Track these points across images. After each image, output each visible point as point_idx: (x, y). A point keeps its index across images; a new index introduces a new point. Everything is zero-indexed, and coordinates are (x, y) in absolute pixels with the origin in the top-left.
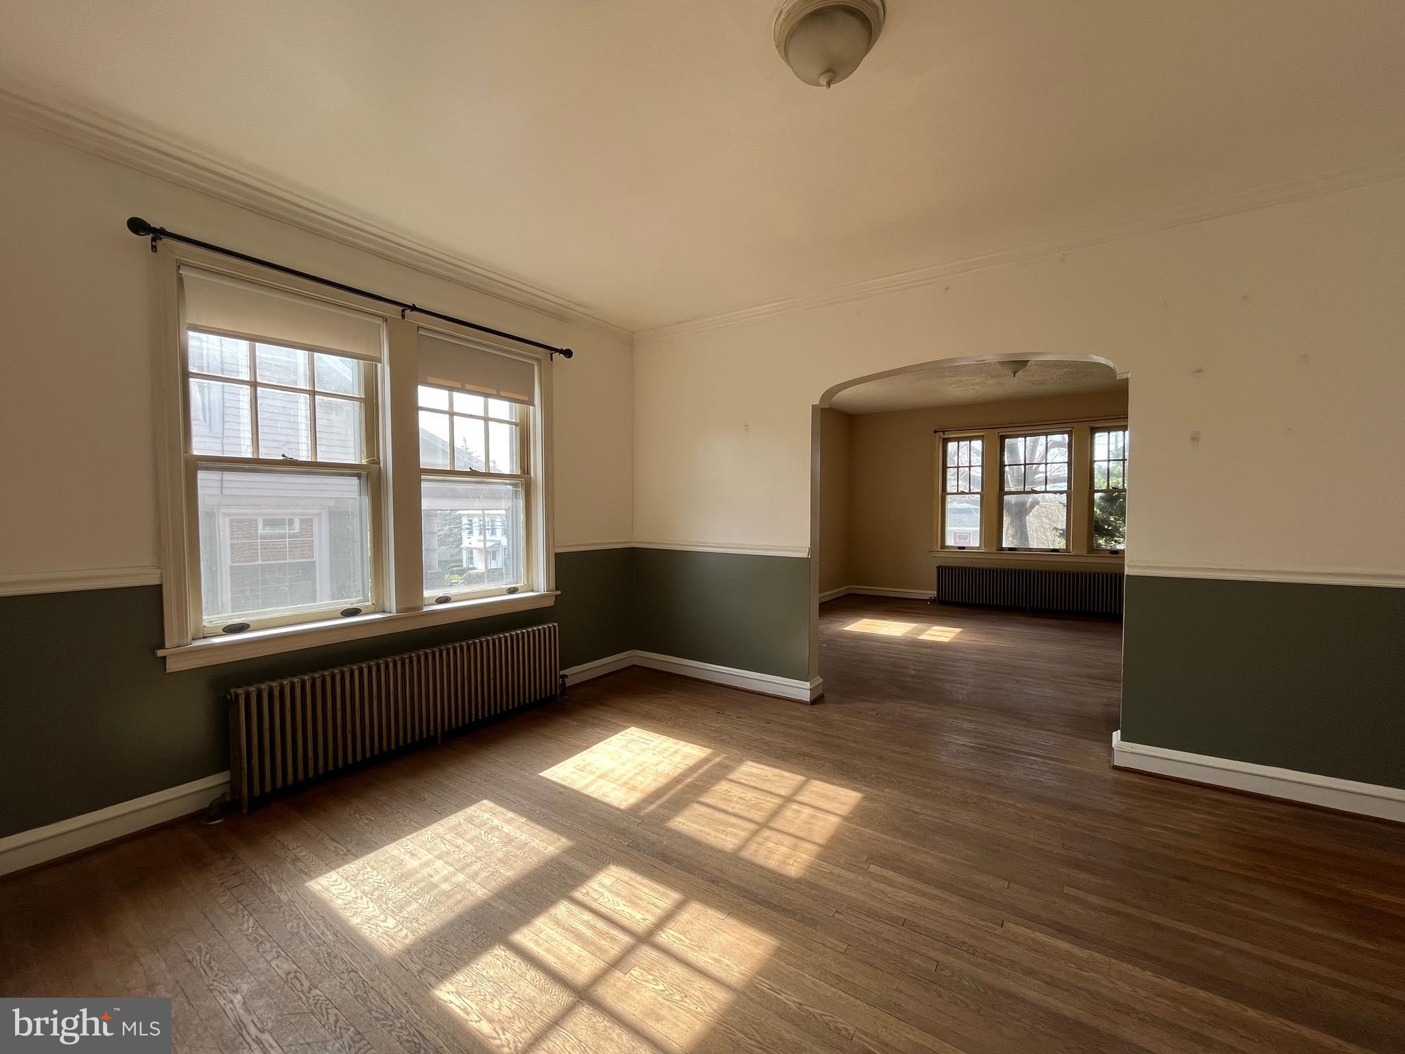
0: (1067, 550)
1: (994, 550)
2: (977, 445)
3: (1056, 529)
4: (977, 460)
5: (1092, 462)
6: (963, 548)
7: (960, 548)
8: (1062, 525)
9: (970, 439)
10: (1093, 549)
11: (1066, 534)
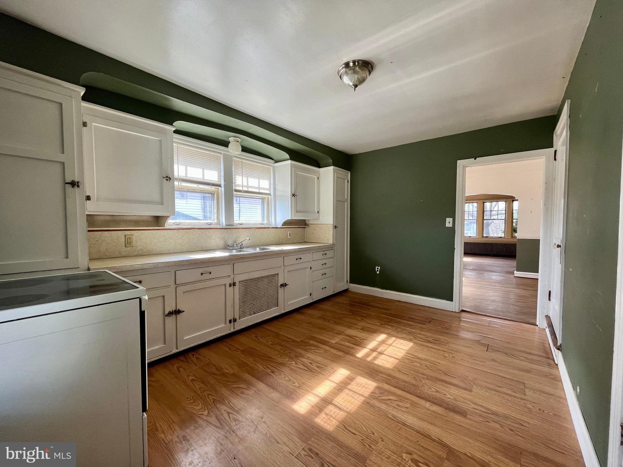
0: (504, 237)
1: (481, 237)
2: (475, 204)
3: (501, 231)
4: (475, 209)
5: (513, 210)
6: (471, 237)
7: (469, 237)
8: (503, 230)
9: (473, 203)
10: (513, 237)
11: (504, 232)
